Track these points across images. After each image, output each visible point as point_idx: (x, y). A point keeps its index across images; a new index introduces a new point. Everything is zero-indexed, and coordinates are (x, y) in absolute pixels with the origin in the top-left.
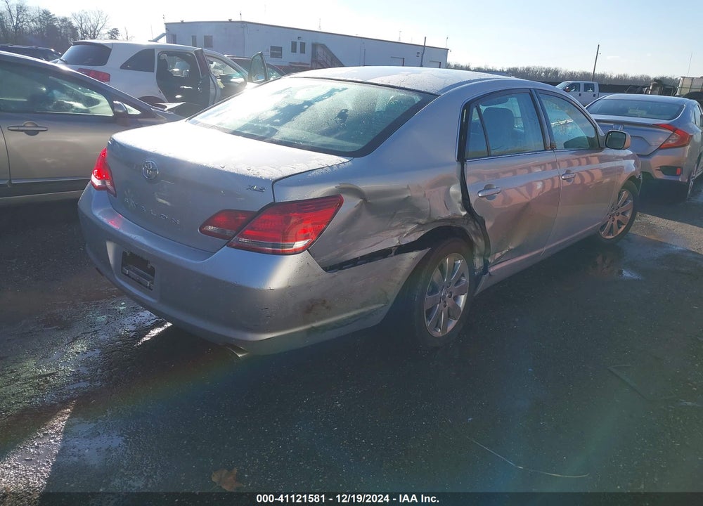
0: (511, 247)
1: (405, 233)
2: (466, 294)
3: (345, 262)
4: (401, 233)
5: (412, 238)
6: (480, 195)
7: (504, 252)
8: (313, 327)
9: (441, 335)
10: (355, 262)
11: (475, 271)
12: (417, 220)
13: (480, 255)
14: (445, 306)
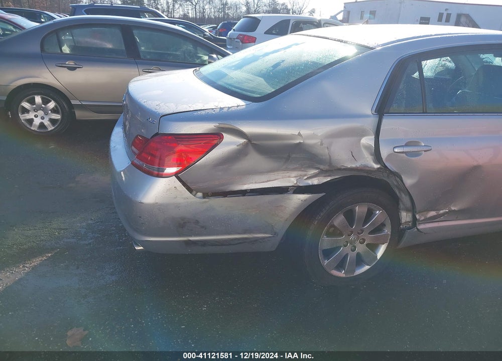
0: (453, 208)
1: (305, 175)
2: (387, 244)
3: (229, 192)
4: (301, 175)
5: (315, 181)
6: (396, 150)
7: (441, 212)
8: (190, 240)
9: (344, 276)
10: (244, 193)
11: (400, 224)
12: (319, 166)
13: (407, 210)
14: (353, 250)
